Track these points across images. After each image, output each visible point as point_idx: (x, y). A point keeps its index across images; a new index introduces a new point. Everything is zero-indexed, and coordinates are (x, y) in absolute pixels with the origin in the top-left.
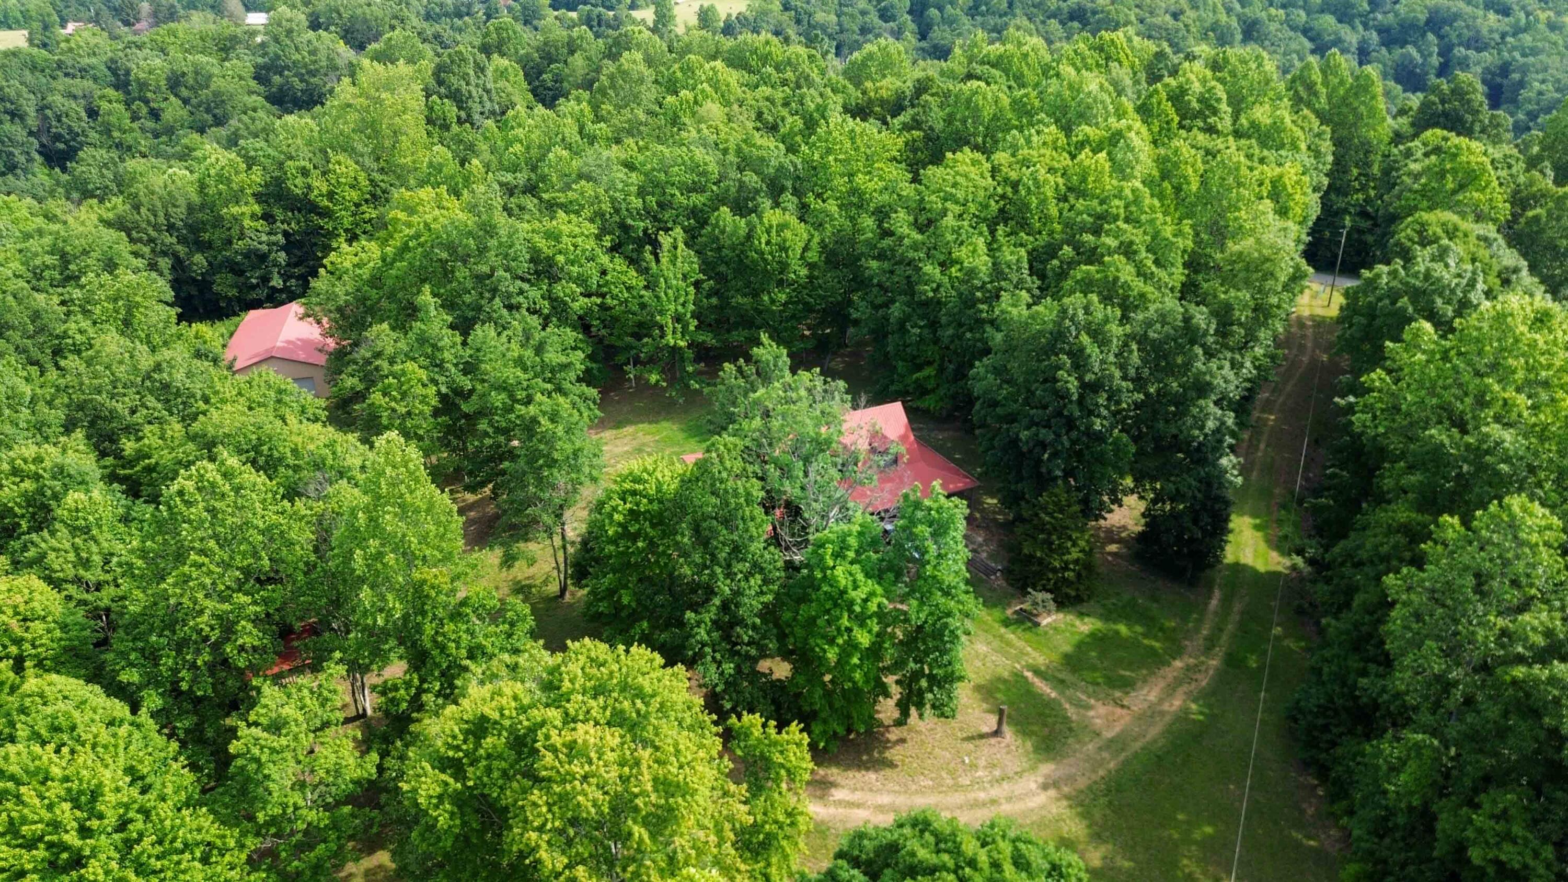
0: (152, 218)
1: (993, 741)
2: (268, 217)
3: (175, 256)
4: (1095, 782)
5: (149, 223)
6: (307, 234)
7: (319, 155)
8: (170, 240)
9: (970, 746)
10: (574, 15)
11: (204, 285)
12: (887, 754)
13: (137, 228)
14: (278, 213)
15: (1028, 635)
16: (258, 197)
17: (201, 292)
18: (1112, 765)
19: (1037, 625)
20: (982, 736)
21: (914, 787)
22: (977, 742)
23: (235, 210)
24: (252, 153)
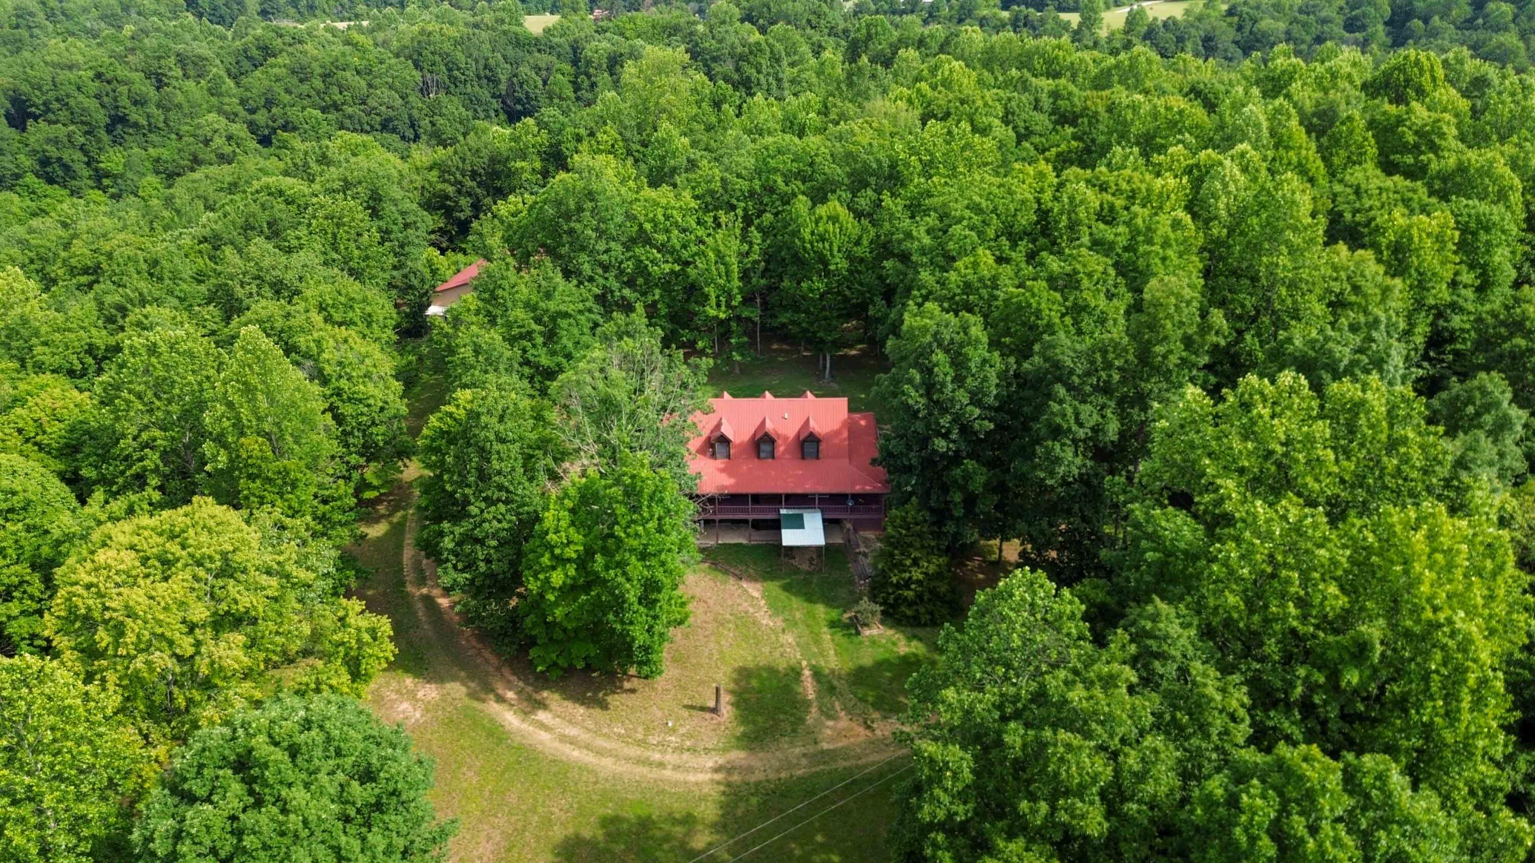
1: (708, 715)
4: (768, 781)
8: (469, 183)
9: (685, 713)
10: (1005, 14)
12: (609, 699)
15: (844, 641)
18: (800, 772)
19: (858, 633)
20: (703, 709)
21: (605, 730)
22: (694, 712)
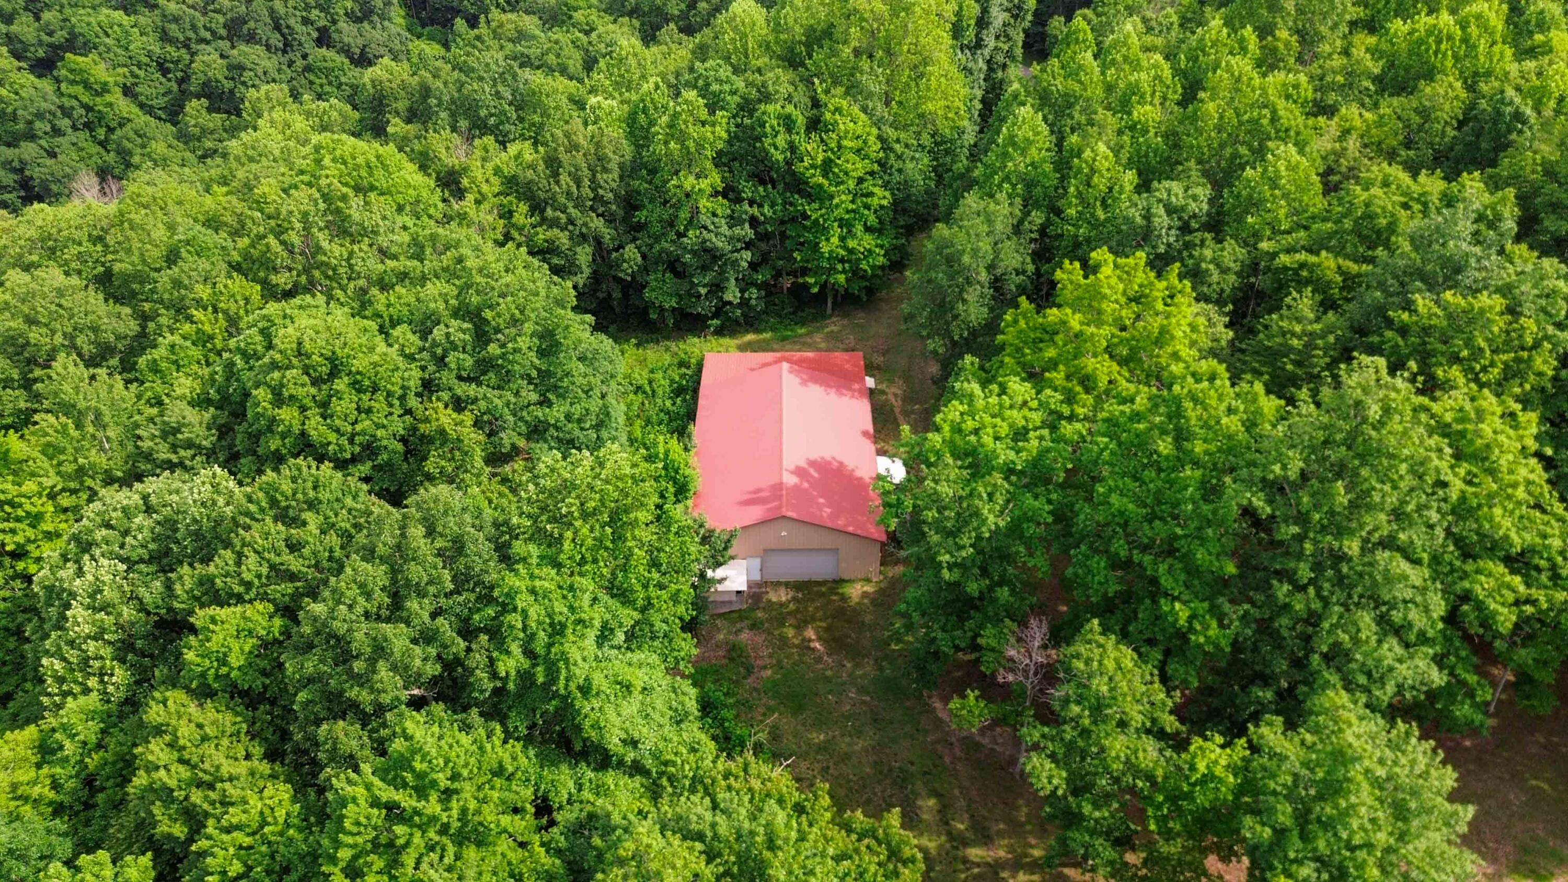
0: (574, 189)
2: (729, 192)
3: (598, 241)
5: (569, 194)
6: (783, 222)
7: (801, 87)
11: (633, 287)
13: (552, 201)
14: (748, 189)
16: (720, 160)
17: (626, 296)
23: (689, 182)
24: (715, 87)
